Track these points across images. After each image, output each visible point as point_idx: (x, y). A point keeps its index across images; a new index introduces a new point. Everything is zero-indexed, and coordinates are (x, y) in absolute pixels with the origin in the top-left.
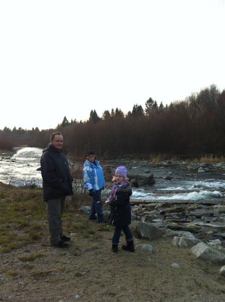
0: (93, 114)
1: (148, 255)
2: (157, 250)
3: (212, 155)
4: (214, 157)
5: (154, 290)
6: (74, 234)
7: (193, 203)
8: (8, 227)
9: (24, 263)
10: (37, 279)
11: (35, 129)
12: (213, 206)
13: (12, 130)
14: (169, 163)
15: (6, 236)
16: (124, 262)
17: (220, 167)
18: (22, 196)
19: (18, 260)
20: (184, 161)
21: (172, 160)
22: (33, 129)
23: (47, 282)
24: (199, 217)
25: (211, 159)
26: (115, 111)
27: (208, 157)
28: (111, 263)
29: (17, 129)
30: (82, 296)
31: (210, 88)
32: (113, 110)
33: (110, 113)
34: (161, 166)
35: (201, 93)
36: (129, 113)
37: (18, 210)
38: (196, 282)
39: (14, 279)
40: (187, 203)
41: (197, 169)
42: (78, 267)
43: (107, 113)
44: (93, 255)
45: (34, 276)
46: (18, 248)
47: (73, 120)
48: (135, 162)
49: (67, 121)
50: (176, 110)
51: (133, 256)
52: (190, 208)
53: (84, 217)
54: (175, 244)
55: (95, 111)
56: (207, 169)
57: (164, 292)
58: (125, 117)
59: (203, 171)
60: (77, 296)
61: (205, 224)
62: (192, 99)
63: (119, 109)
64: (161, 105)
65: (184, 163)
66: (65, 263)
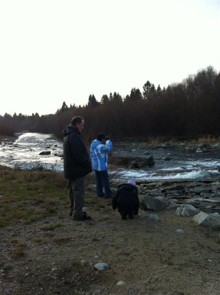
0: (92, 99)
1: (155, 223)
2: (163, 220)
3: (209, 135)
4: (211, 138)
5: (162, 250)
6: (85, 208)
7: (192, 182)
8: (25, 204)
9: (46, 232)
10: (60, 245)
11: (35, 114)
12: (211, 184)
13: (12, 116)
14: (168, 144)
15: (24, 211)
16: (134, 229)
17: (218, 147)
18: (32, 177)
19: (39, 230)
20: (182, 142)
21: (170, 142)
22: (33, 114)
23: (68, 246)
24: (198, 194)
25: (209, 140)
26: (113, 95)
27: (205, 138)
28: (122, 230)
29: (18, 115)
30: (100, 256)
31: (207, 70)
32: (111, 94)
33: (109, 97)
34: (160, 147)
35: (198, 75)
36: (127, 96)
37: (31, 189)
38: (199, 244)
39: (39, 245)
40: (186, 181)
41: (196, 149)
42: (93, 233)
43: (105, 97)
44: (105, 224)
45: (57, 242)
46: (37, 221)
47: (72, 105)
48: (134, 145)
49: (66, 106)
50: (174, 93)
51: (141, 224)
52: (190, 185)
53: (93, 194)
54: (178, 214)
55: (93, 95)
56: (205, 149)
57: (171, 251)
58: (123, 101)
59: (200, 151)
60: (96, 257)
61: (205, 200)
62: (189, 81)
63: (117, 93)
64: (159, 88)
65: (182, 144)
66: (82, 231)
